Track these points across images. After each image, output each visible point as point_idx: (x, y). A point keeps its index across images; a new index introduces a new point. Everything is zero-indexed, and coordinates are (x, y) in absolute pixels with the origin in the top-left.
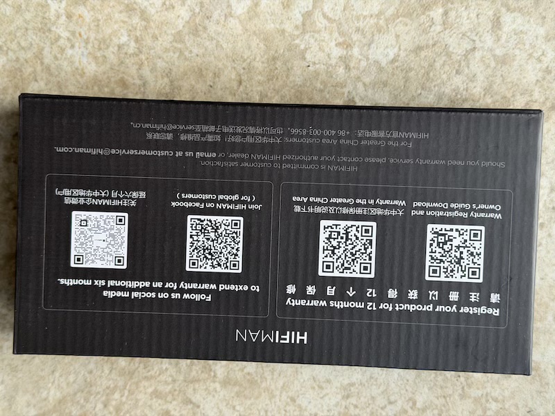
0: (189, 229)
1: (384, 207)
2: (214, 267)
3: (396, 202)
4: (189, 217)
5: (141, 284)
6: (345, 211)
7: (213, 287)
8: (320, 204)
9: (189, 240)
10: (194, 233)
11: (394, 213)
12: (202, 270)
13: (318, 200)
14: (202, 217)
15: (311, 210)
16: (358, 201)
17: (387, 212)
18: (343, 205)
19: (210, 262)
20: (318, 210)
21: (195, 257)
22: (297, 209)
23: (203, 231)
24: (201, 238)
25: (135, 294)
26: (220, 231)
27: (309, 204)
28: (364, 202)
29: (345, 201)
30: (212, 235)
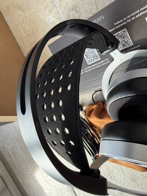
0: (131, 41)
1: (89, 69)
2: (118, 34)
3: (87, 71)
4: (133, 44)
5: (139, 15)
6: (96, 64)
7: (116, 28)
8: (103, 63)
9: (129, 38)
10: (129, 41)
11: (86, 69)
12: (121, 31)
13: (104, 64)
14: (129, 46)
15: (104, 61)
16: (95, 68)
17: (88, 68)
18: (98, 65)
19: (120, 35)
20: (102, 62)
21: (125, 34)
22: (107, 59)
23: (126, 43)
24: (126, 40)
25: (138, 11)
26: (122, 45)
27: (105, 62)
28: (93, 68)
29: (98, 67)
30: (123, 43)
